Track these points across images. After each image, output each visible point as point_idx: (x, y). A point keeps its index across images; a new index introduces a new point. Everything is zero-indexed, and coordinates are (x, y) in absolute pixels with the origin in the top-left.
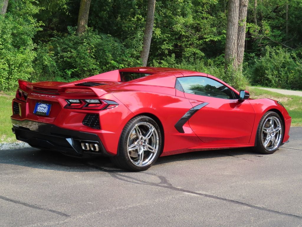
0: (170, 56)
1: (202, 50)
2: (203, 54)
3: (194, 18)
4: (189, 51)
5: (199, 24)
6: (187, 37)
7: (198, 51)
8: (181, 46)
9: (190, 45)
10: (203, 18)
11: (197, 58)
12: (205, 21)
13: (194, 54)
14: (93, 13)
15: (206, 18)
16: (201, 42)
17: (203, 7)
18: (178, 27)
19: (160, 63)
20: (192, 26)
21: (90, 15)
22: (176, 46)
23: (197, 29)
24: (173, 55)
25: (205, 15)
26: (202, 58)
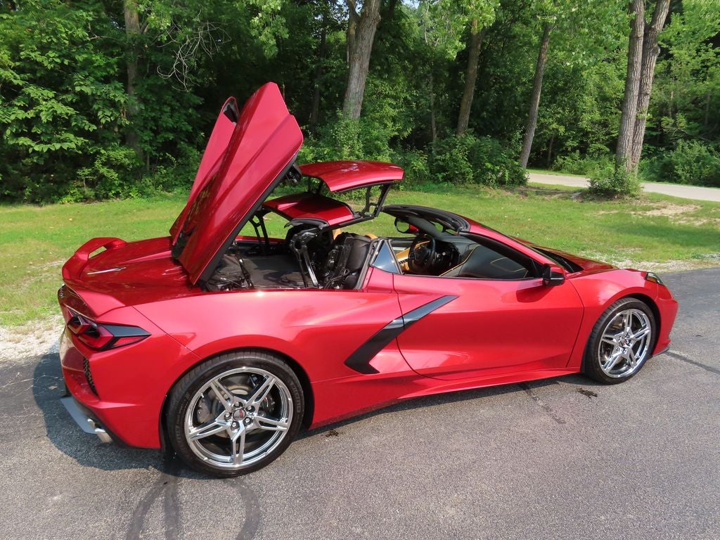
0: (575, 152)
1: (606, 145)
2: (608, 150)
3: (602, 114)
4: (594, 147)
5: (607, 120)
6: (593, 133)
7: (603, 147)
8: (586, 142)
9: (596, 140)
10: (612, 113)
11: (603, 153)
12: (614, 116)
13: (599, 149)
14: (475, 113)
15: (616, 114)
16: (607, 137)
17: (611, 102)
18: (584, 124)
19: (564, 159)
20: (600, 123)
21: (471, 115)
22: (581, 142)
23: (604, 124)
24: (578, 151)
25: (613, 110)
26: (607, 153)
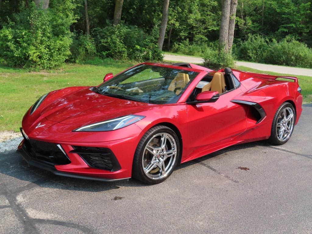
0: (186, 40)
2: (207, 39)
3: (201, 15)
4: (198, 37)
5: (205, 19)
6: (197, 28)
7: (204, 37)
8: (193, 33)
9: (199, 32)
10: (207, 15)
11: (203, 41)
12: (209, 17)
13: (201, 39)
14: (125, 10)
15: (210, 15)
16: (206, 31)
17: (207, 8)
18: (191, 21)
19: (179, 45)
20: (200, 21)
21: (122, 11)
22: (189, 33)
23: (204, 22)
24: (188, 40)
25: (209, 13)
26: (206, 41)
